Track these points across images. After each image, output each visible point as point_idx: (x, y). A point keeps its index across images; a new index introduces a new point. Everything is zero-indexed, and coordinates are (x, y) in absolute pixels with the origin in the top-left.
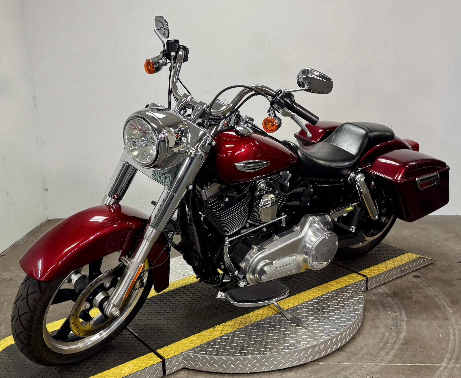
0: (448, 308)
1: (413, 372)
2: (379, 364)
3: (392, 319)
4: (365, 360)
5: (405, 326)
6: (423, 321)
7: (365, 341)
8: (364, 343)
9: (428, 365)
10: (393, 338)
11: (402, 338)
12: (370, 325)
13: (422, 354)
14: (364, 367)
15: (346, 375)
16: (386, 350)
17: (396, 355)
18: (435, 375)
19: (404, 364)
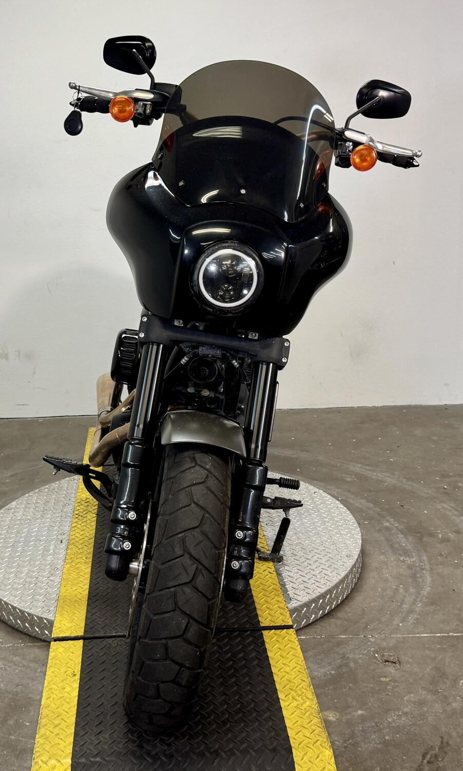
1: (446, 646)
2: (392, 635)
3: (408, 567)
4: (370, 631)
5: (428, 576)
6: (455, 568)
7: (367, 602)
8: (366, 605)
10: (411, 596)
11: (425, 594)
12: (374, 578)
14: (369, 641)
15: (343, 654)
16: (402, 614)
17: (417, 622)
19: (432, 635)
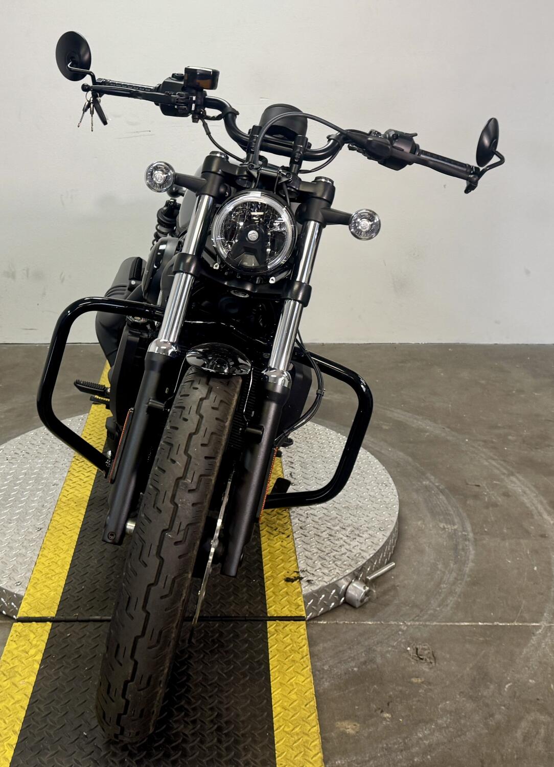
0: (546, 516)
1: (490, 638)
2: (427, 623)
3: (448, 536)
4: (402, 616)
5: (471, 548)
6: (503, 539)
7: (401, 579)
8: (399, 584)
9: (516, 624)
10: (451, 573)
11: (467, 572)
12: (409, 549)
13: (505, 603)
14: (400, 630)
15: (369, 645)
16: (440, 596)
17: (457, 606)
18: (529, 645)
19: (474, 624)
